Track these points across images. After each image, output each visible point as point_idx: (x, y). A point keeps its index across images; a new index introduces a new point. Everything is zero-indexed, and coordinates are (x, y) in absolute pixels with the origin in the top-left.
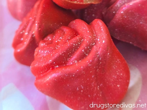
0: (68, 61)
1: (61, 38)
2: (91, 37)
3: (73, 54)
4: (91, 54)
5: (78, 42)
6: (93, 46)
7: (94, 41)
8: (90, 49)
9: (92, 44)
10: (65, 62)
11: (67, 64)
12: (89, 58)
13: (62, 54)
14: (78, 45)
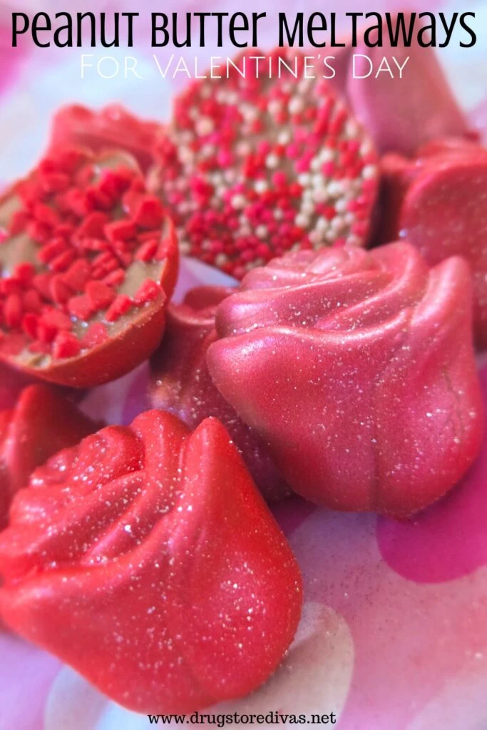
0: (84, 554)
1: (91, 469)
2: (161, 486)
3: (99, 531)
4: (147, 543)
5: (124, 497)
6: (161, 516)
7: (168, 500)
8: (151, 526)
9: (161, 508)
10: (75, 555)
11: (83, 563)
12: (143, 552)
13: (69, 529)
14: (121, 504)
